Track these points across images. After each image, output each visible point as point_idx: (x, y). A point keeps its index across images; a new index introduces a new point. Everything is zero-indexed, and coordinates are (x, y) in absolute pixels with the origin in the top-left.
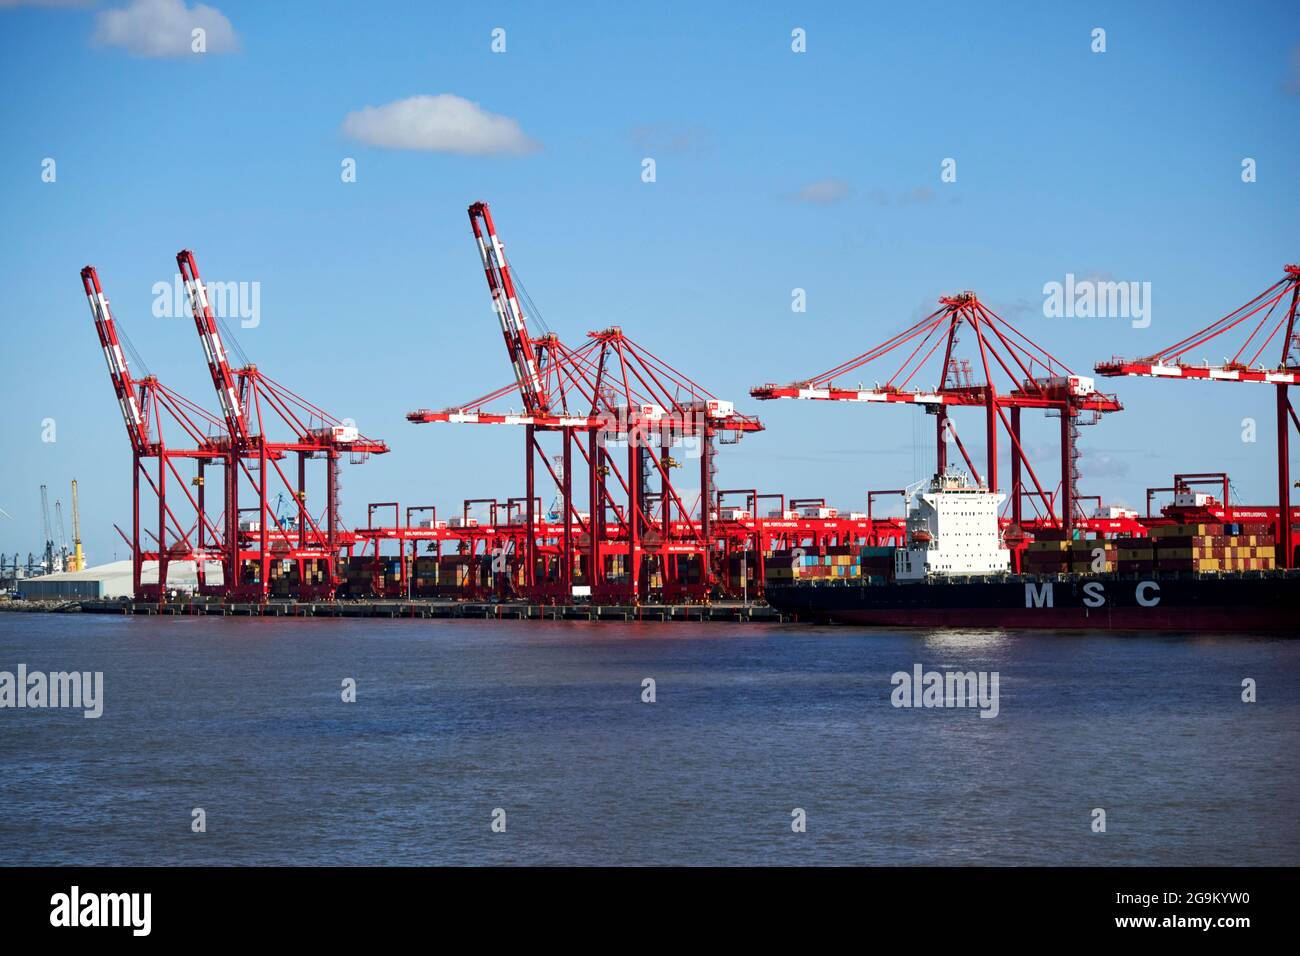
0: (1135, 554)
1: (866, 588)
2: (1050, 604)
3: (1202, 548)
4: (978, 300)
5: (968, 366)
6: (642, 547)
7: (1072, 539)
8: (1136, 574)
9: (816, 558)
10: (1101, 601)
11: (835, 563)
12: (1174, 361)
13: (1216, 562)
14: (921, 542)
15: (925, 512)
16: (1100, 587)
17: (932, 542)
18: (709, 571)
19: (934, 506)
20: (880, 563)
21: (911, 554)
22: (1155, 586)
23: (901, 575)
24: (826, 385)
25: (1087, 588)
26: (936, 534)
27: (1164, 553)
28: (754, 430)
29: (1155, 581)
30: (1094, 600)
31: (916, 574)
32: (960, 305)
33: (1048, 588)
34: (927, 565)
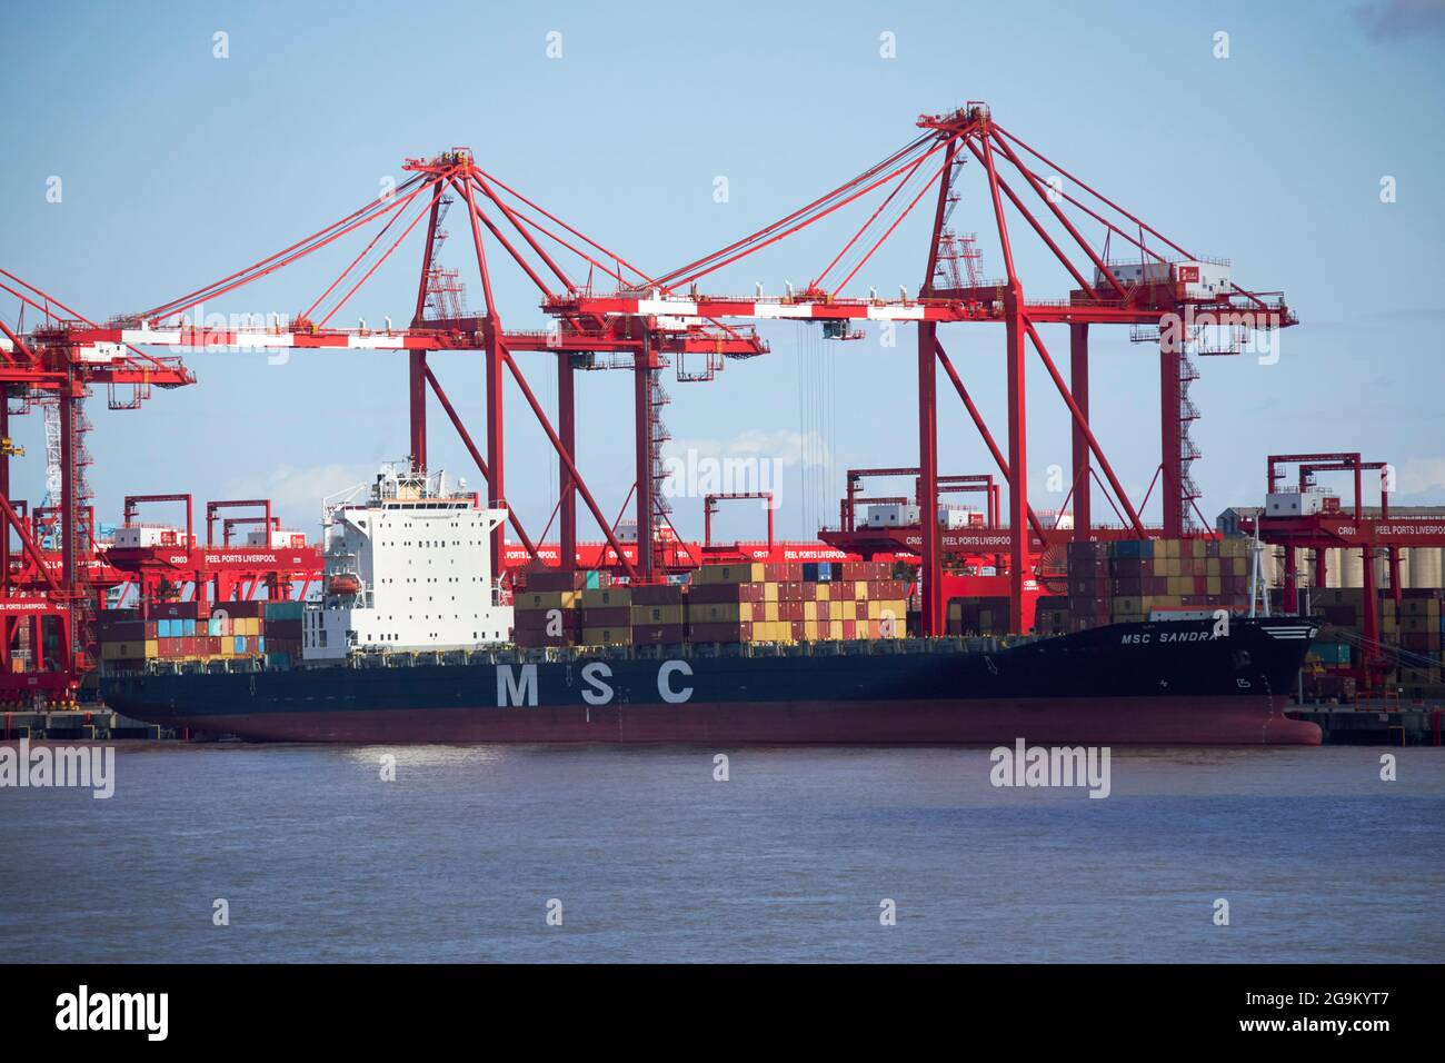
0: (656, 614)
1: (256, 674)
2: (533, 701)
3: (759, 604)
4: (473, 162)
5: (458, 280)
7: (582, 586)
8: (659, 647)
9: (191, 624)
10: (608, 694)
11: (228, 632)
12: (686, 288)
13: (787, 627)
14: (342, 594)
15: (354, 542)
16: (606, 671)
17: (362, 593)
18: (75, 648)
19: (366, 531)
20: (284, 630)
21: (326, 614)
22: (686, 669)
23: (311, 652)
25: (587, 673)
26: (370, 580)
27: (700, 612)
28: (175, 385)
29: (686, 659)
30: (598, 693)
31: (333, 651)
32: (449, 170)
33: (530, 672)
34: (353, 635)
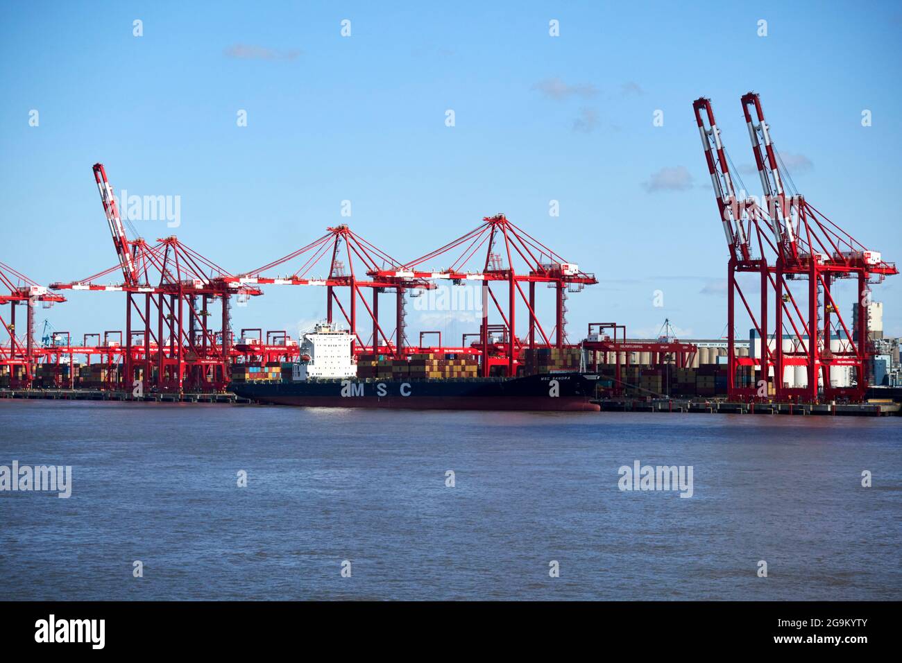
0: (400, 369)
1: (280, 385)
2: (362, 395)
3: (432, 366)
4: (349, 229)
5: (343, 265)
6: (185, 360)
7: (378, 360)
8: (401, 379)
9: (259, 368)
10: (385, 393)
11: (270, 371)
12: (411, 269)
13: (440, 373)
14: (305, 361)
15: (308, 344)
16: (385, 386)
17: (311, 360)
18: (225, 375)
19: (312, 341)
20: (287, 371)
21: (300, 366)
22: (409, 386)
23: (295, 378)
24: (256, 276)
25: (379, 386)
26: (313, 356)
27: (413, 368)
28: (257, 295)
29: (409, 383)
30: (382, 392)
31: (301, 378)
32: (341, 231)
33: (361, 386)
34: (308, 373)
